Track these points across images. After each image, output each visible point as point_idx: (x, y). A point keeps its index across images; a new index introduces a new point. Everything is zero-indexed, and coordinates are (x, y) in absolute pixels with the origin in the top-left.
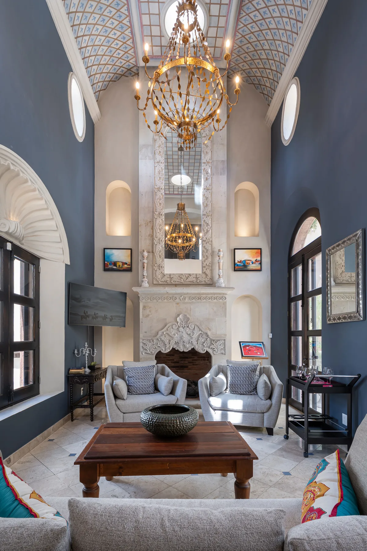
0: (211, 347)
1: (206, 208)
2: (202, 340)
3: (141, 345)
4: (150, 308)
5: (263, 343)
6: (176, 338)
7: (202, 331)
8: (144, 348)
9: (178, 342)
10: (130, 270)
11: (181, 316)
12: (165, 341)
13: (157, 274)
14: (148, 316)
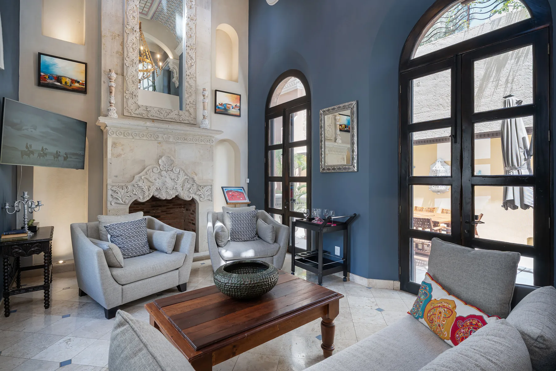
0: (197, 194)
1: (190, 39)
2: (187, 186)
3: (110, 192)
4: (123, 145)
5: (243, 188)
6: (158, 183)
7: (187, 176)
8: (114, 197)
9: (160, 189)
10: (83, 91)
11: (163, 158)
12: (143, 187)
13: (129, 105)
14: (119, 156)
